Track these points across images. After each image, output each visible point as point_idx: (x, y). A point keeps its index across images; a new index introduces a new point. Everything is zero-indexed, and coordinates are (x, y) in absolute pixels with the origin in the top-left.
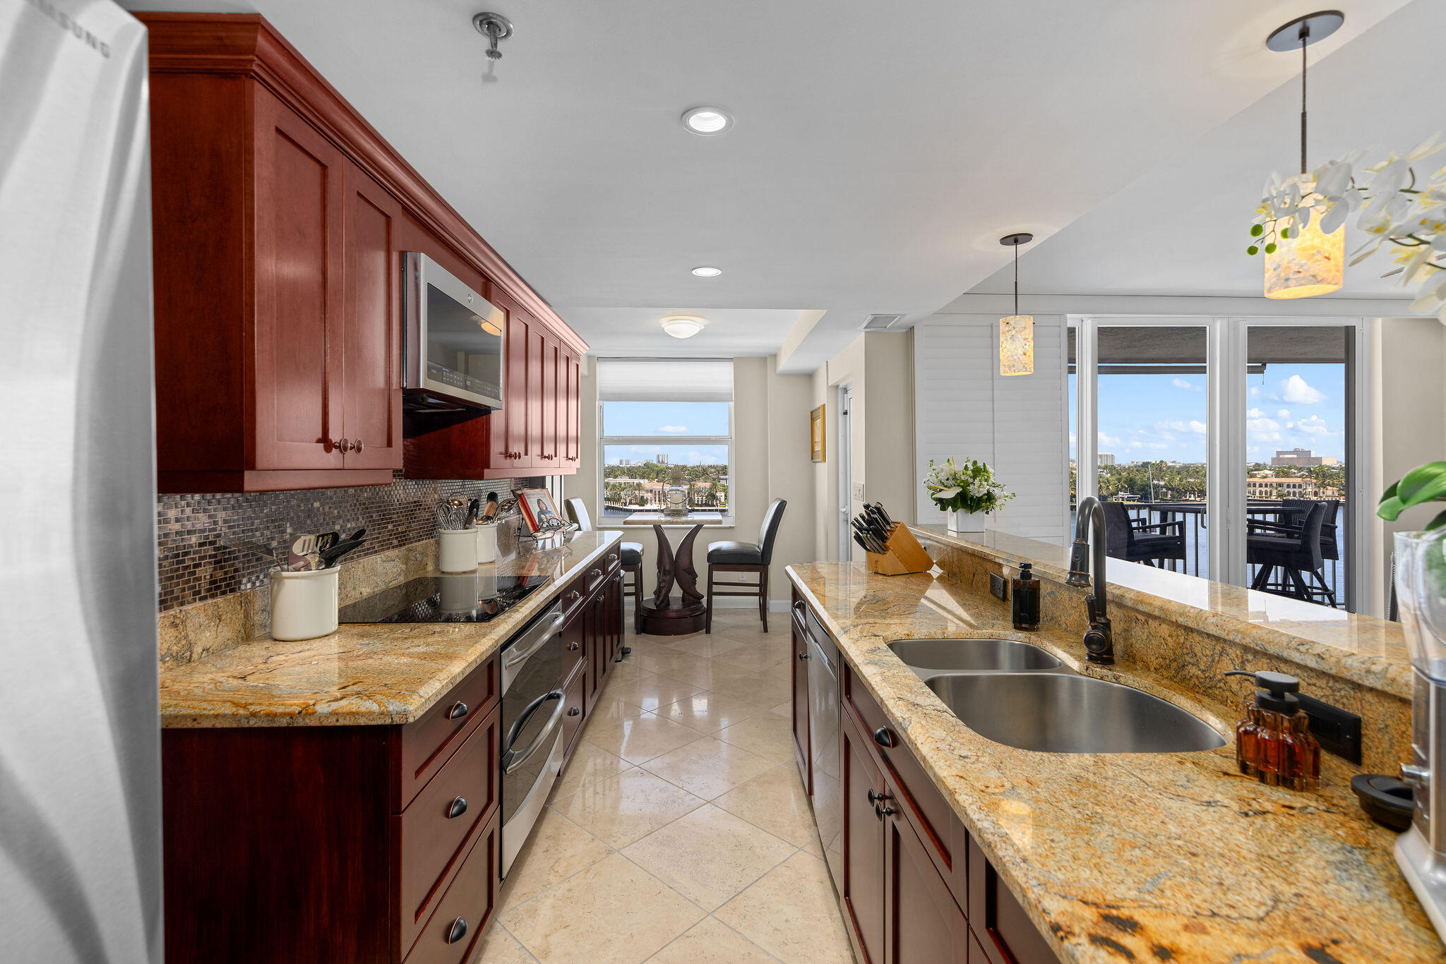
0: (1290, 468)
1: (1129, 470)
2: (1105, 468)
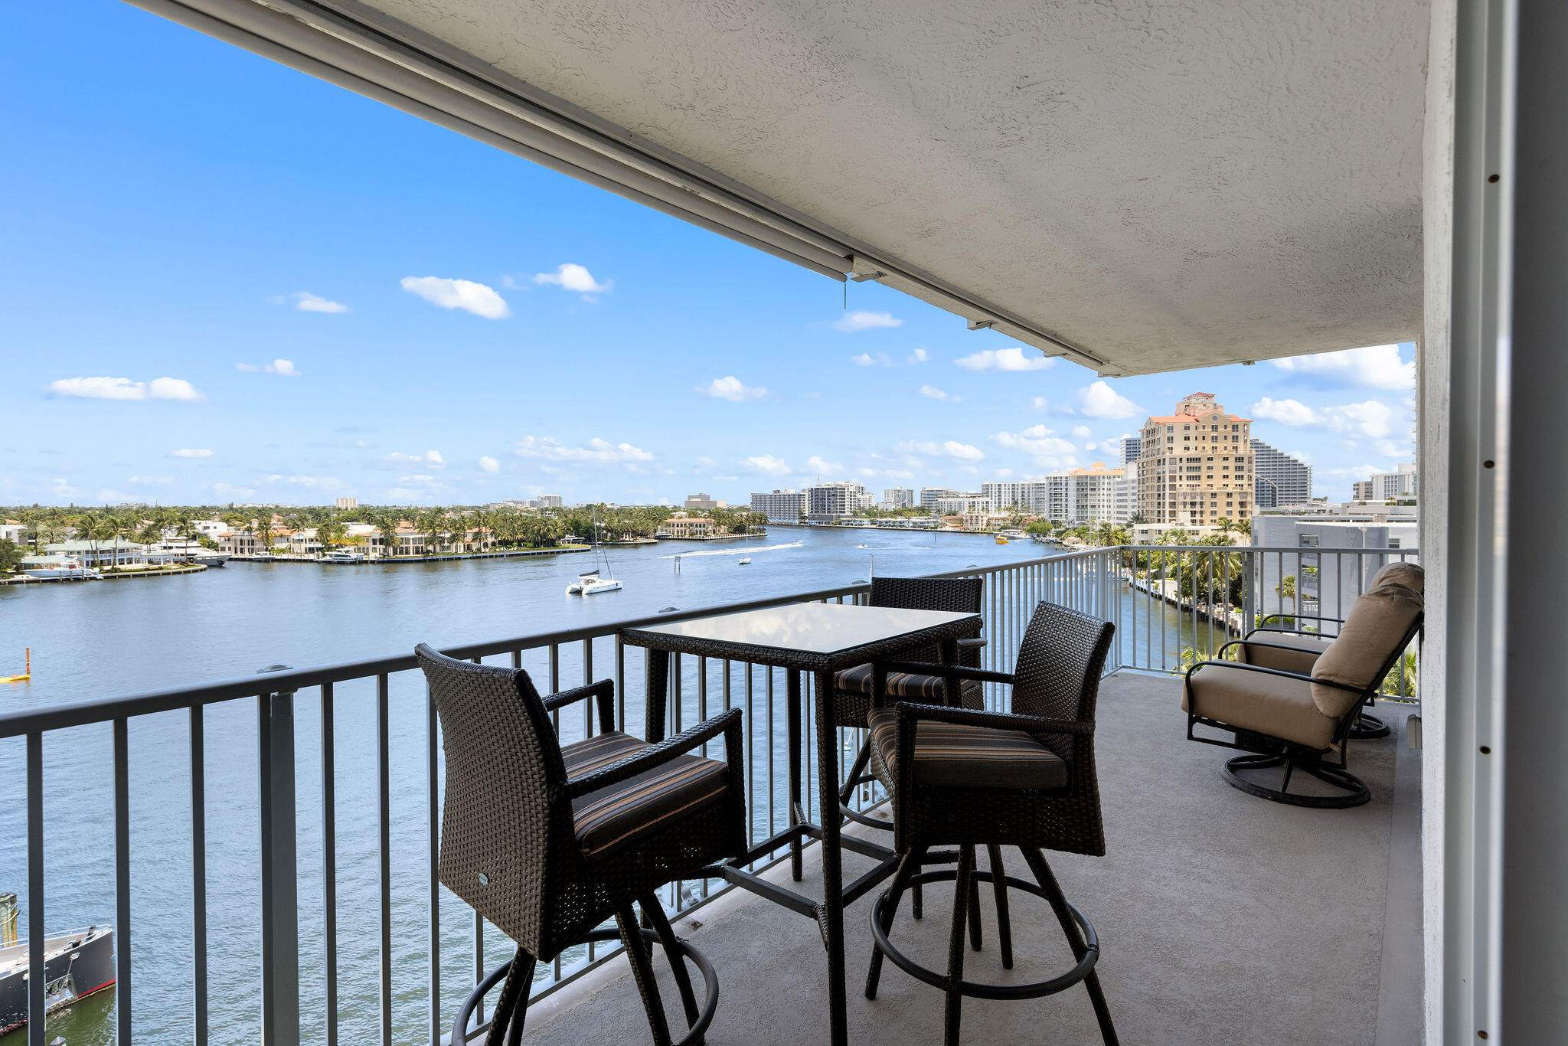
0: (697, 509)
1: (575, 512)
2: (554, 510)
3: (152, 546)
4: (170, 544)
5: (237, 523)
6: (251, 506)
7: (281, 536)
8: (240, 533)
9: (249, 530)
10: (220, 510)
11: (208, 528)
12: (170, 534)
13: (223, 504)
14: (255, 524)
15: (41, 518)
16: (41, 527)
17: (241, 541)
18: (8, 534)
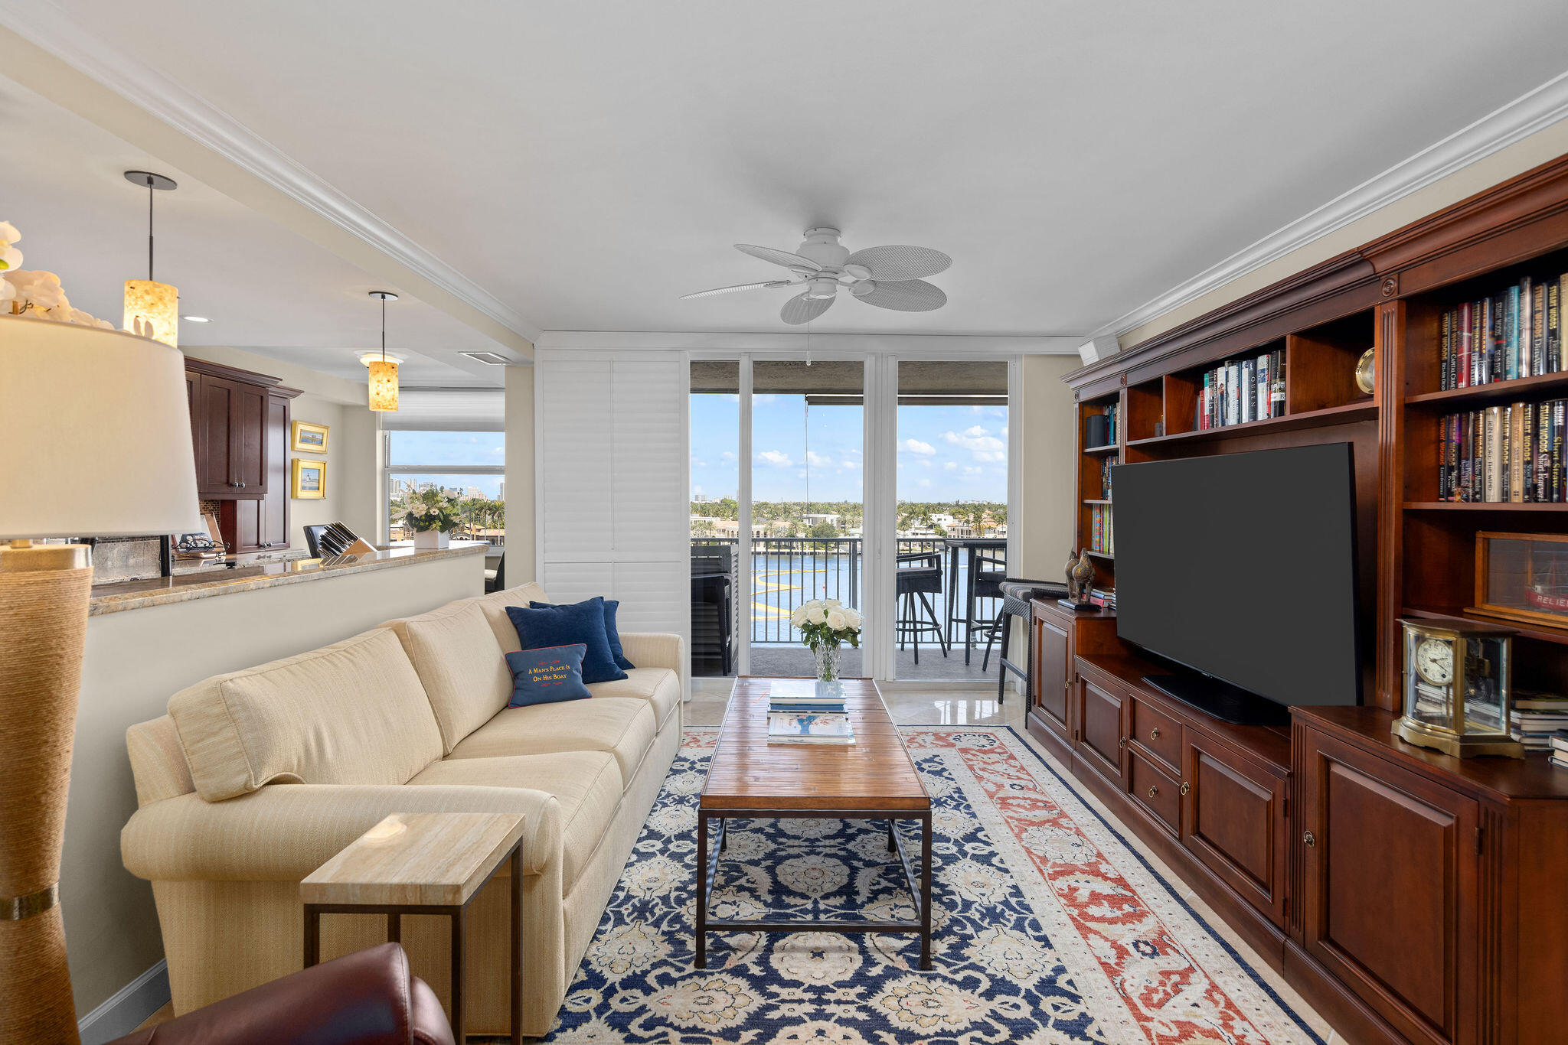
3: (906, 532)
4: (917, 531)
5: (960, 516)
6: (971, 502)
7: (990, 528)
8: (961, 524)
9: (967, 522)
10: (949, 506)
11: (940, 519)
12: (917, 523)
13: (952, 501)
14: (971, 518)
15: (847, 510)
16: (848, 517)
17: (962, 530)
18: (832, 521)
